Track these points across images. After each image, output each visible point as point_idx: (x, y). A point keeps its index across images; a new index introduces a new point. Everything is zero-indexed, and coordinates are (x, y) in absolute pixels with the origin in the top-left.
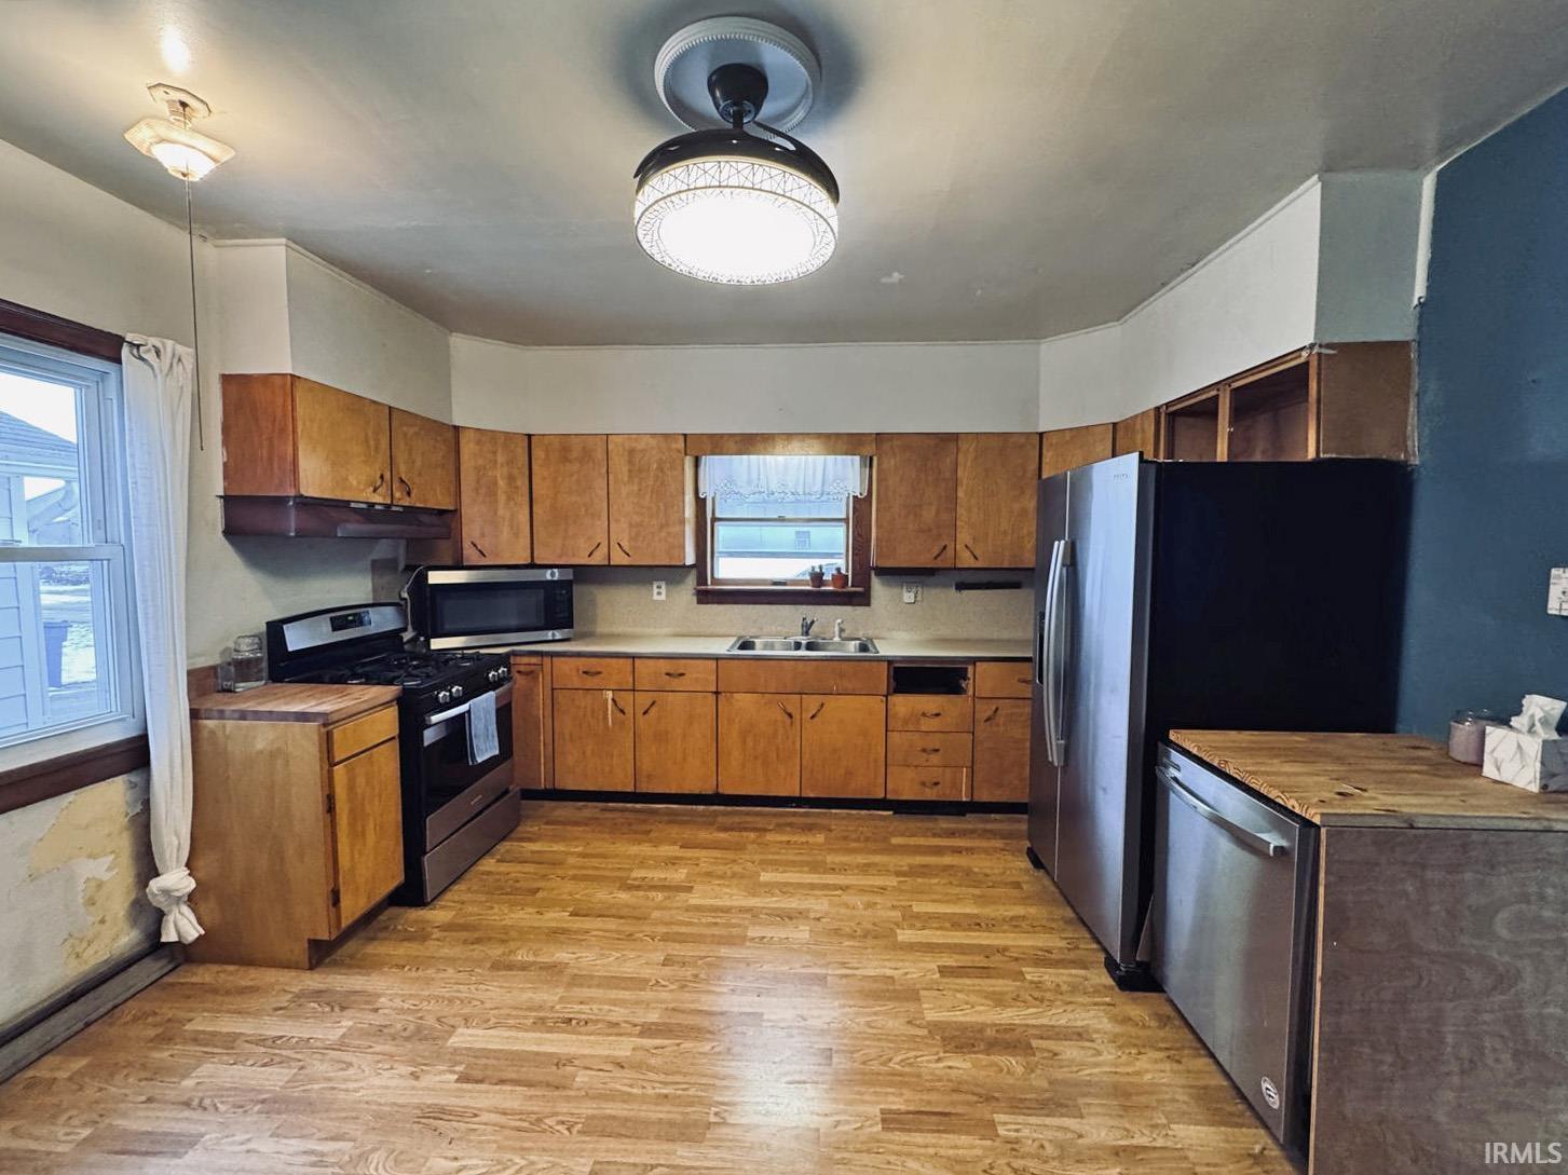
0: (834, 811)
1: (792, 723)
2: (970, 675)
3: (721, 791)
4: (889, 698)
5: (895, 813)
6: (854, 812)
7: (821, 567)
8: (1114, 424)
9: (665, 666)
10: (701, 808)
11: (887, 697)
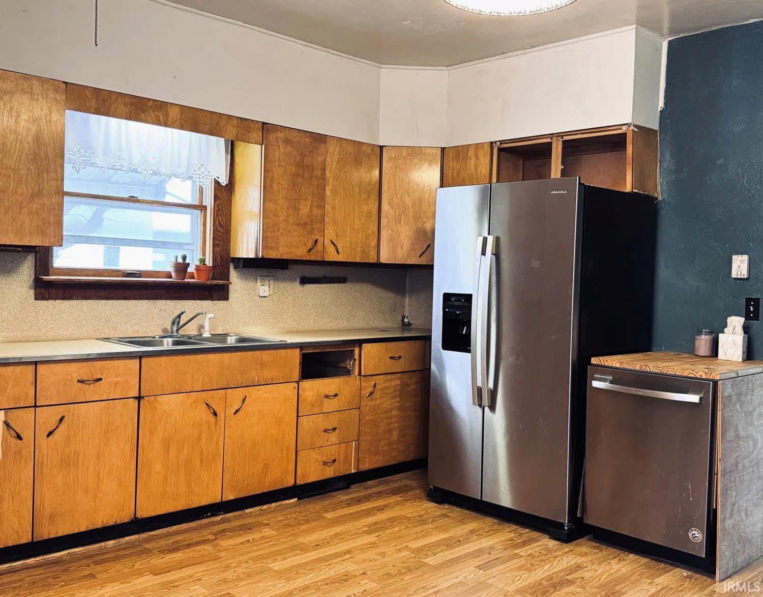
0: (247, 511)
1: (216, 421)
2: (357, 356)
3: (139, 515)
4: (300, 383)
5: (299, 499)
6: (265, 507)
7: (184, 258)
8: (443, 149)
9: (76, 371)
10: (111, 543)
11: (298, 382)
